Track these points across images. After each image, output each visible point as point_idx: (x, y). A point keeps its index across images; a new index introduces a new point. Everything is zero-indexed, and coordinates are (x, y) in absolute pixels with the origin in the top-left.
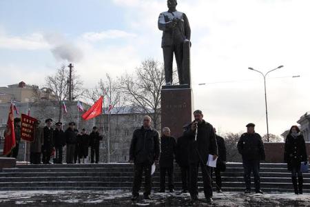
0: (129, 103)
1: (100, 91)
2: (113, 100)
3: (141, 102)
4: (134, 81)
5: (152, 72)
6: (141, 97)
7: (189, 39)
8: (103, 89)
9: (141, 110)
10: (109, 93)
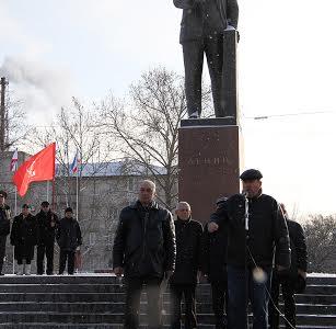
0: (117, 156)
1: (60, 131)
2: (85, 149)
3: (141, 153)
4: (126, 111)
5: (163, 93)
6: (142, 144)
7: (235, 26)
8: (65, 127)
9: (141, 169)
10: (77, 136)
